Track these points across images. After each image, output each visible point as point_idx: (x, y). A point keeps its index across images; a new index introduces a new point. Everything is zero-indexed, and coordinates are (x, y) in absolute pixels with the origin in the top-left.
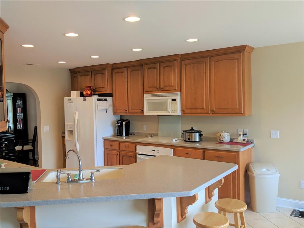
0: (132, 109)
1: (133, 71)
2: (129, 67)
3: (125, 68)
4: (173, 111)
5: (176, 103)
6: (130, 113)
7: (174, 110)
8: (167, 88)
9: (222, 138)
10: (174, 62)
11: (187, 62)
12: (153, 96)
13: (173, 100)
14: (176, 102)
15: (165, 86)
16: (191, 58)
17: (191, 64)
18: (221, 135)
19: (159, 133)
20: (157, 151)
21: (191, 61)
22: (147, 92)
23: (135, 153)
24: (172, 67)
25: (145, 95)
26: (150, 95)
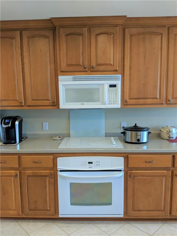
0: (33, 100)
1: (34, 37)
2: (25, 29)
3: (16, 32)
4: (110, 101)
5: (117, 91)
6: (28, 106)
7: (112, 100)
8: (102, 68)
9: (172, 134)
10: (116, 27)
11: (134, 31)
12: (75, 80)
13: (111, 86)
14: (117, 89)
15: (98, 65)
16: (139, 26)
17: (139, 34)
18: (170, 131)
19: (72, 132)
20: (97, 164)
21: (141, 30)
22: (64, 72)
23: (53, 170)
24: (112, 36)
25: (60, 78)
26: (70, 77)
